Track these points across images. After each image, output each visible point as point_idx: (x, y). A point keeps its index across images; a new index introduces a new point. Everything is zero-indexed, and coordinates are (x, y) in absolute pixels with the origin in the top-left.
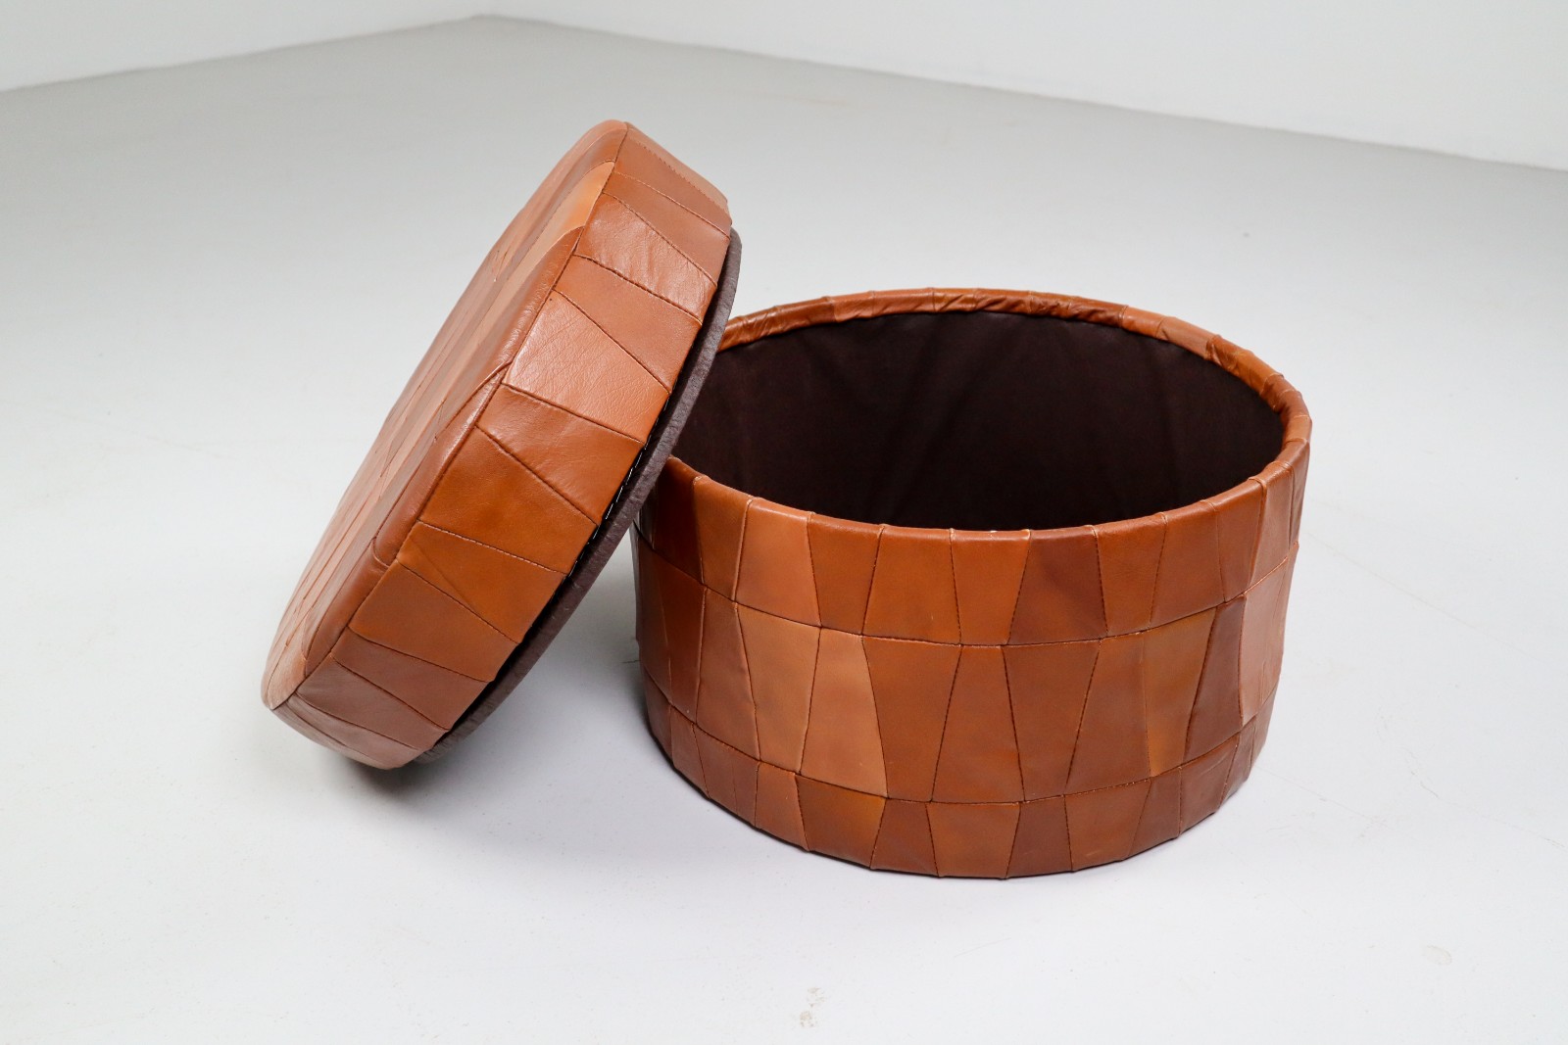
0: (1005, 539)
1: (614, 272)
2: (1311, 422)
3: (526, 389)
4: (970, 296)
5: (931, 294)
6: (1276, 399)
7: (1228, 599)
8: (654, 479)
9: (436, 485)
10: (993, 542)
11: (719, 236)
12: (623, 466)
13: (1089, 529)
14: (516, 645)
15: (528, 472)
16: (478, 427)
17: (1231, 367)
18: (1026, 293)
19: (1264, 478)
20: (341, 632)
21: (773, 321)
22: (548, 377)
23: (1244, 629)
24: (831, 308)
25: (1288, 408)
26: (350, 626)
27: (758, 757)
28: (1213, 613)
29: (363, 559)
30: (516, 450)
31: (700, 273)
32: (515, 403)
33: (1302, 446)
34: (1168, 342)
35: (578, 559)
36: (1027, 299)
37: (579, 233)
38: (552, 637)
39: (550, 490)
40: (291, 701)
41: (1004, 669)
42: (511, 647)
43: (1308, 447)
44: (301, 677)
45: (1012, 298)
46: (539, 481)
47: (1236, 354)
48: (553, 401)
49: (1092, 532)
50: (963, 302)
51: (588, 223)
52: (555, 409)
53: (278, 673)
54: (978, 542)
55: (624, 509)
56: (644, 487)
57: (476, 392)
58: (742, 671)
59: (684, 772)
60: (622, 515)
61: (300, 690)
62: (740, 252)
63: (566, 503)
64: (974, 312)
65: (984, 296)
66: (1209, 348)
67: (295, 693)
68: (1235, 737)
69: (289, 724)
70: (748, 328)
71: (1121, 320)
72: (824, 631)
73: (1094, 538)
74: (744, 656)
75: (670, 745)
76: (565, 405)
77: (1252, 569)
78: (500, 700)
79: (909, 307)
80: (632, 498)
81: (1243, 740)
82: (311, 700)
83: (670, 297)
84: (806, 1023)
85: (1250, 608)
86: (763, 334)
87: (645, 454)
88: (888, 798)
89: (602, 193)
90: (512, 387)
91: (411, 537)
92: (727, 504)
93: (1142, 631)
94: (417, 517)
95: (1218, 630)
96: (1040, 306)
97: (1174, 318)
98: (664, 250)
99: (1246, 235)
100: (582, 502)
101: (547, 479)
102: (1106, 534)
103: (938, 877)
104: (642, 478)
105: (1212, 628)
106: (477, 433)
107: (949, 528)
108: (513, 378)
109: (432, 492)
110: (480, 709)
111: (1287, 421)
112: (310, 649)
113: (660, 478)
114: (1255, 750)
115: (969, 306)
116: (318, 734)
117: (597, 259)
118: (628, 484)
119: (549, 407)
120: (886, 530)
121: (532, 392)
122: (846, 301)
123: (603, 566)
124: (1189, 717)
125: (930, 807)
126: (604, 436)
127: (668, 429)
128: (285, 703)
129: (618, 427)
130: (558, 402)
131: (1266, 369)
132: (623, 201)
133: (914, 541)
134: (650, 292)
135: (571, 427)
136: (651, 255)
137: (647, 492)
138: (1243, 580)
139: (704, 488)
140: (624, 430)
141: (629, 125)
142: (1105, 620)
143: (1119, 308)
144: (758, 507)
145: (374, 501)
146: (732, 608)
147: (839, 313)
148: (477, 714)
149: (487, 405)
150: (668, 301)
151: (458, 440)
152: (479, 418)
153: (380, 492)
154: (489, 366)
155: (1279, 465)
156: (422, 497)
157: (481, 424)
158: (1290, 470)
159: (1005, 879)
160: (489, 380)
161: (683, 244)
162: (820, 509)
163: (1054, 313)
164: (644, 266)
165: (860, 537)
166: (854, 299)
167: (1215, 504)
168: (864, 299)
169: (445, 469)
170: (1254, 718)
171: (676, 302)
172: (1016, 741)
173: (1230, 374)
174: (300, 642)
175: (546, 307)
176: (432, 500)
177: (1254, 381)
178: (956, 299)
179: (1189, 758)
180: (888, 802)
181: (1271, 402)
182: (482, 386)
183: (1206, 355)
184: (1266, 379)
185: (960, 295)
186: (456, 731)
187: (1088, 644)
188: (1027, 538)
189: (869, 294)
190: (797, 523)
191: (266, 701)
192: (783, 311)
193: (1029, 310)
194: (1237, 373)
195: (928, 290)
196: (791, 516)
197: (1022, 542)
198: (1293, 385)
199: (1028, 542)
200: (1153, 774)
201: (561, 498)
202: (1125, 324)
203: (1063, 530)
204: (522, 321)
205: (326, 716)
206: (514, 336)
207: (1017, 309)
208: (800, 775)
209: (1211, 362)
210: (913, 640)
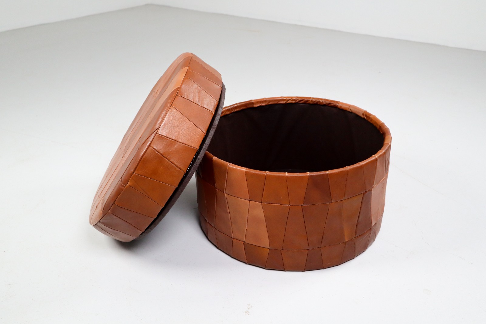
0: (302, 175)
1: (189, 100)
2: (391, 138)
3: (164, 135)
4: (294, 99)
5: (282, 98)
6: (382, 130)
7: (367, 191)
8: (201, 159)
9: (139, 163)
10: (298, 176)
11: (218, 88)
12: (192, 156)
13: (326, 172)
14: (162, 207)
15: (165, 158)
16: (150, 146)
17: (369, 120)
18: (310, 98)
19: (377, 156)
20: (112, 205)
21: (236, 108)
22: (170, 131)
23: (372, 199)
24: (253, 103)
25: (385, 134)
26: (115, 203)
27: (233, 237)
28: (363, 194)
29: (118, 184)
30: (161, 152)
31: (214, 99)
32: (161, 139)
33: (389, 145)
34: (351, 113)
35: (180, 182)
36: (311, 99)
37: (178, 89)
38: (173, 205)
39: (171, 163)
40: (98, 224)
41: (302, 212)
42: (161, 208)
43: (390, 145)
44: (101, 217)
45: (306, 99)
46: (168, 161)
47: (371, 116)
48: (172, 138)
49: (327, 173)
50: (291, 101)
51: (181, 85)
52: (172, 140)
53: (94, 216)
54: (294, 176)
55: (193, 168)
56: (198, 161)
57: (150, 136)
58: (227, 213)
59: (212, 241)
60: (192, 170)
61: (101, 221)
62: (225, 91)
63: (176, 167)
64: (295, 103)
65: (298, 99)
66: (363, 114)
67: (99, 222)
68: (370, 229)
69: (98, 230)
70: (229, 110)
71: (338, 106)
72: (250, 202)
73: (327, 175)
74: (228, 209)
75: (207, 233)
76: (175, 139)
77: (374, 182)
78: (158, 223)
79: (276, 102)
80: (195, 165)
81: (373, 230)
82: (104, 224)
83: (205, 107)
84: (247, 314)
85: (373, 192)
86: (233, 111)
87: (198, 152)
88: (270, 249)
89: (185, 76)
90: (160, 135)
91: (132, 178)
92: (222, 165)
93: (342, 200)
94: (134, 172)
95: (364, 199)
96: (314, 102)
97: (353, 105)
98: (203, 93)
99: (380, 72)
100: (180, 167)
101: (171, 160)
102: (331, 173)
103: (285, 271)
104: (197, 159)
105: (362, 199)
106: (150, 148)
107: (286, 172)
108: (160, 132)
109: (138, 165)
110: (152, 225)
111: (385, 137)
112: (103, 209)
113: (203, 159)
114: (377, 233)
115: (294, 102)
116: (106, 233)
117: (184, 96)
118: (194, 161)
119: (171, 140)
120: (268, 173)
121: (166, 136)
122: (257, 101)
123: (187, 184)
124: (356, 224)
125: (282, 251)
126: (186, 148)
127: (205, 145)
128: (96, 224)
129: (190, 145)
130: (173, 138)
131: (380, 121)
132: (191, 79)
133: (276, 177)
134: (199, 105)
135: (177, 146)
136: (199, 94)
137: (199, 163)
138: (371, 185)
139: (215, 161)
140: (192, 146)
141: (192, 54)
142: (331, 197)
143: (337, 102)
144: (231, 166)
145: (121, 165)
146: (224, 195)
147: (255, 105)
148: (152, 226)
149: (153, 140)
150: (204, 108)
151: (145, 150)
152: (151, 143)
153: (122, 163)
154: (153, 128)
155: (381, 151)
156: (135, 166)
157: (151, 145)
158: (385, 153)
159: (304, 271)
160: (153, 132)
161: (208, 91)
162: (249, 167)
163: (318, 104)
164: (197, 97)
165: (260, 175)
166: (260, 100)
167: (362, 164)
168: (263, 100)
169: (141, 159)
170: (376, 224)
171: (206, 108)
172: (306, 233)
173: (369, 122)
174: (100, 207)
175: (169, 111)
176: (138, 167)
177: (376, 125)
178: (290, 99)
179: (357, 236)
180: (270, 250)
181: (380, 131)
182: (151, 134)
183: (362, 116)
184: (379, 124)
185: (291, 99)
186: (146, 232)
187: (326, 205)
188: (308, 175)
189: (264, 99)
190: (242, 171)
191: (91, 223)
192: (239, 104)
193: (311, 103)
194: (371, 122)
195: (281, 97)
196: (241, 169)
197: (307, 176)
198: (387, 126)
199: (308, 176)
200: (346, 241)
201: (174, 166)
202: (339, 107)
203: (318, 172)
204: (162, 115)
205: (108, 228)
206: (160, 120)
207: (308, 102)
208: (245, 242)
209: (364, 118)
210: (276, 204)
